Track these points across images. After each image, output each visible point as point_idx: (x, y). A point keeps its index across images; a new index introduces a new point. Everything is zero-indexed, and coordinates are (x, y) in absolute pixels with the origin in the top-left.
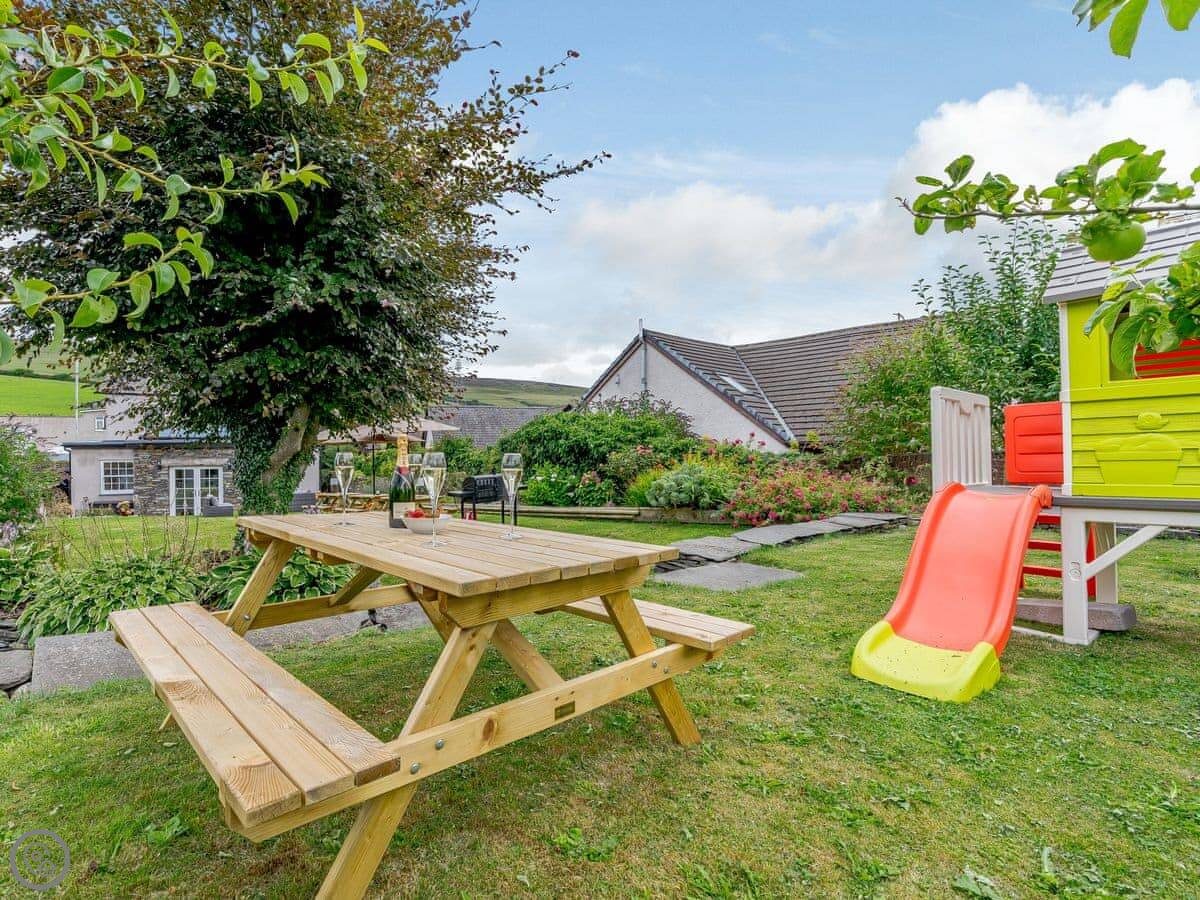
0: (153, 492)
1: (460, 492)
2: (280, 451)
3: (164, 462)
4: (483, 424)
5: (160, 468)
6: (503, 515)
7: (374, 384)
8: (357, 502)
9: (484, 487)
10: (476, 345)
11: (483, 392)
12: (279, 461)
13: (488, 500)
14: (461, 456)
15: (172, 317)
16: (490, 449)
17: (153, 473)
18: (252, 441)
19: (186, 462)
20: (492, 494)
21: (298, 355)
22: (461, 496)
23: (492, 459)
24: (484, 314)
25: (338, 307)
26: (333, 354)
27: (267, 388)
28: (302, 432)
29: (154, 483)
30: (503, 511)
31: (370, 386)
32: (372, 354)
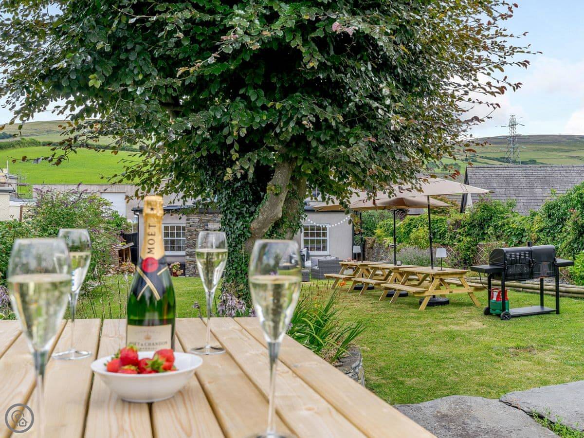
1: (487, 267)
2: (261, 217)
3: (210, 226)
4: (531, 185)
6: (542, 294)
7: (357, 138)
8: (378, 272)
9: (515, 262)
10: (489, 84)
11: (543, 150)
12: (260, 229)
13: (521, 277)
14: (500, 223)
15: (136, 72)
16: (534, 215)
18: (235, 207)
20: (526, 270)
21: (264, 107)
22: (486, 271)
23: (536, 227)
24: (513, 49)
25: (296, 42)
26: (300, 102)
27: (236, 146)
28: (283, 196)
30: (542, 289)
31: (352, 140)
32: (351, 101)
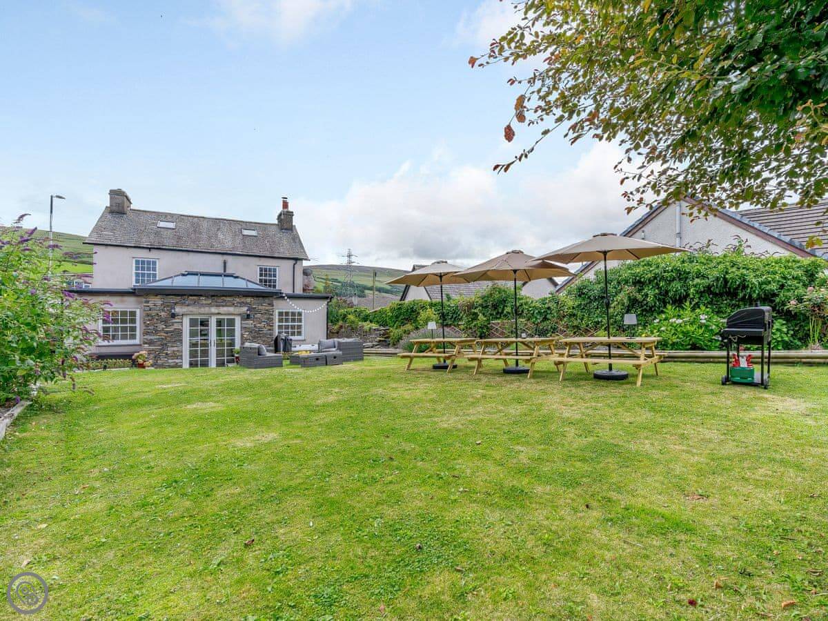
0: (165, 342)
3: (178, 310)
5: (173, 316)
17: (165, 322)
19: (203, 310)
29: (167, 332)
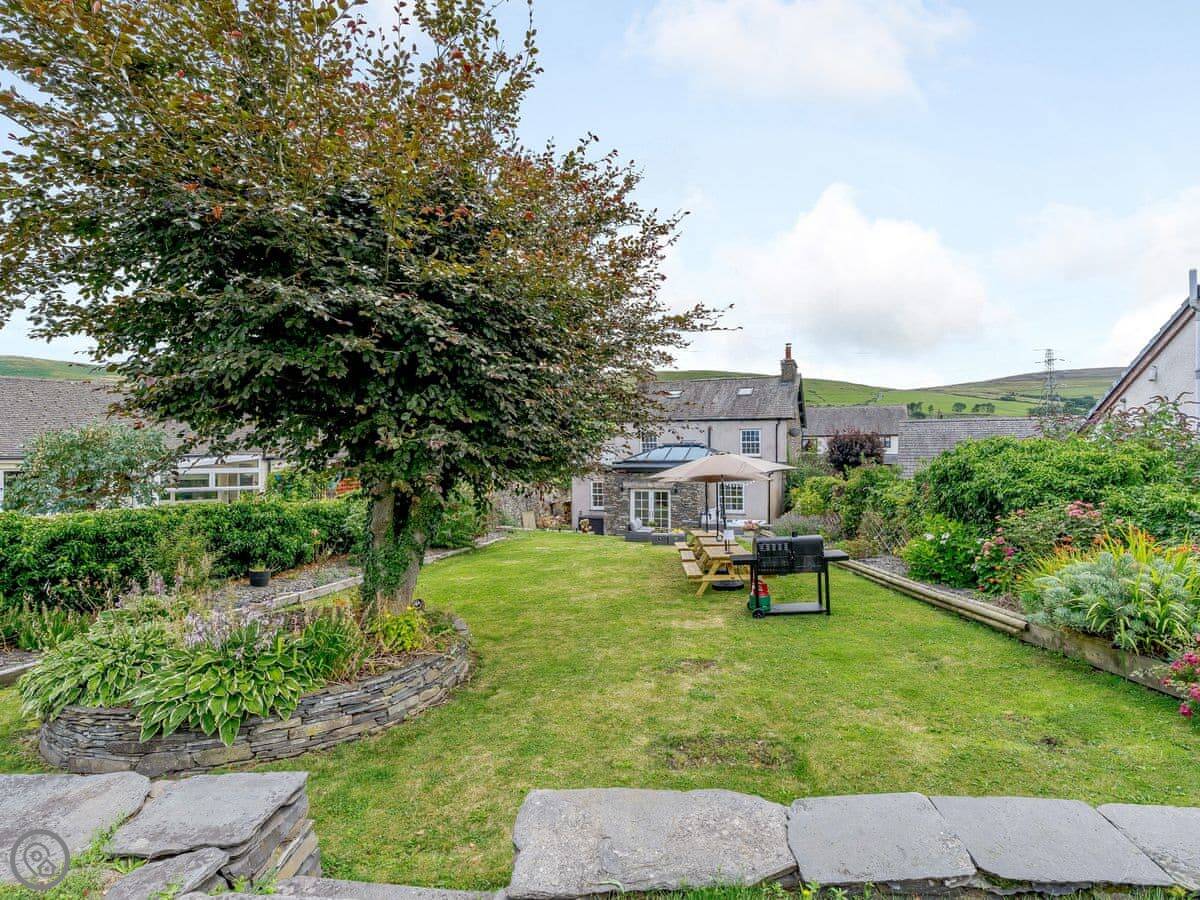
3: (626, 485)
5: (622, 489)
9: (772, 553)
13: (777, 571)
17: (617, 494)
19: (642, 485)
20: (785, 563)
29: (618, 503)
